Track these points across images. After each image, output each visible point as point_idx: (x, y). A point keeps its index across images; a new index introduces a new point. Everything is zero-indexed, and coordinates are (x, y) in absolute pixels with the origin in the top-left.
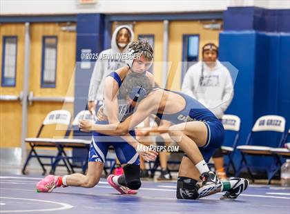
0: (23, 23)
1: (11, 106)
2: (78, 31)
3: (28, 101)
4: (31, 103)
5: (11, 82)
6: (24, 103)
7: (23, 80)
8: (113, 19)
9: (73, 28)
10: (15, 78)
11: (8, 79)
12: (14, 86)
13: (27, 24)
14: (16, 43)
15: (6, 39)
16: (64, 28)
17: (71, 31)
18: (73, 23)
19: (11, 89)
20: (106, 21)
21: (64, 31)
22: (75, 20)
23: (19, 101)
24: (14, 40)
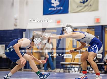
2: (95, 31)
8: (105, 27)
9: (93, 30)
10: (77, 46)
11: (75, 46)
13: (80, 29)
16: (91, 30)
17: (93, 31)
18: (93, 28)
20: (103, 27)
21: (91, 31)
22: (94, 27)
23: (78, 52)
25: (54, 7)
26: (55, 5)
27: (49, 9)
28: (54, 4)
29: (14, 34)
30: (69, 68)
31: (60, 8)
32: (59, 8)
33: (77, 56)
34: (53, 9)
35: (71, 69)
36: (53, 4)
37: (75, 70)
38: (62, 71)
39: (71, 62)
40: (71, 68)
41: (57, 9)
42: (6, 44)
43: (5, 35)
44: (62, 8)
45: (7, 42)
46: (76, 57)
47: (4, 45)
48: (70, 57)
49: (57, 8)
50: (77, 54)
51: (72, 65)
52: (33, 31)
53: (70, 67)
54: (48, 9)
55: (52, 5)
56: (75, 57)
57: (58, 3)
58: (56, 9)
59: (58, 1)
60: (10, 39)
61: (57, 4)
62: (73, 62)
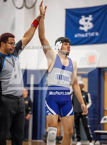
25: (83, 32)
26: (86, 29)
27: (76, 36)
28: (85, 26)
31: (95, 34)
32: (92, 34)
34: (82, 36)
36: (83, 26)
41: (90, 36)
44: (97, 34)
49: (89, 34)
54: (74, 35)
55: (81, 28)
57: (91, 26)
58: (86, 35)
59: (91, 21)
61: (89, 26)
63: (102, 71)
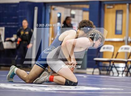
0: (126, 4)
1: (120, 44)
3: (128, 41)
4: (129, 43)
5: (120, 32)
6: (126, 42)
7: (125, 31)
10: (122, 31)
11: (118, 31)
12: (121, 34)
13: (128, 4)
14: (122, 13)
15: (117, 12)
19: (120, 36)
23: (123, 41)
24: (121, 12)
29: (20, 11)
30: (109, 67)
33: (122, 48)
35: (111, 70)
37: (118, 71)
38: (97, 72)
39: (112, 58)
40: (112, 67)
42: (6, 26)
43: (5, 12)
45: (8, 23)
46: (120, 51)
47: (3, 28)
48: (110, 49)
50: (121, 45)
51: (113, 63)
52: (52, 6)
53: (110, 65)
56: (118, 50)
60: (14, 17)
62: (116, 58)
63: (102, 4)
